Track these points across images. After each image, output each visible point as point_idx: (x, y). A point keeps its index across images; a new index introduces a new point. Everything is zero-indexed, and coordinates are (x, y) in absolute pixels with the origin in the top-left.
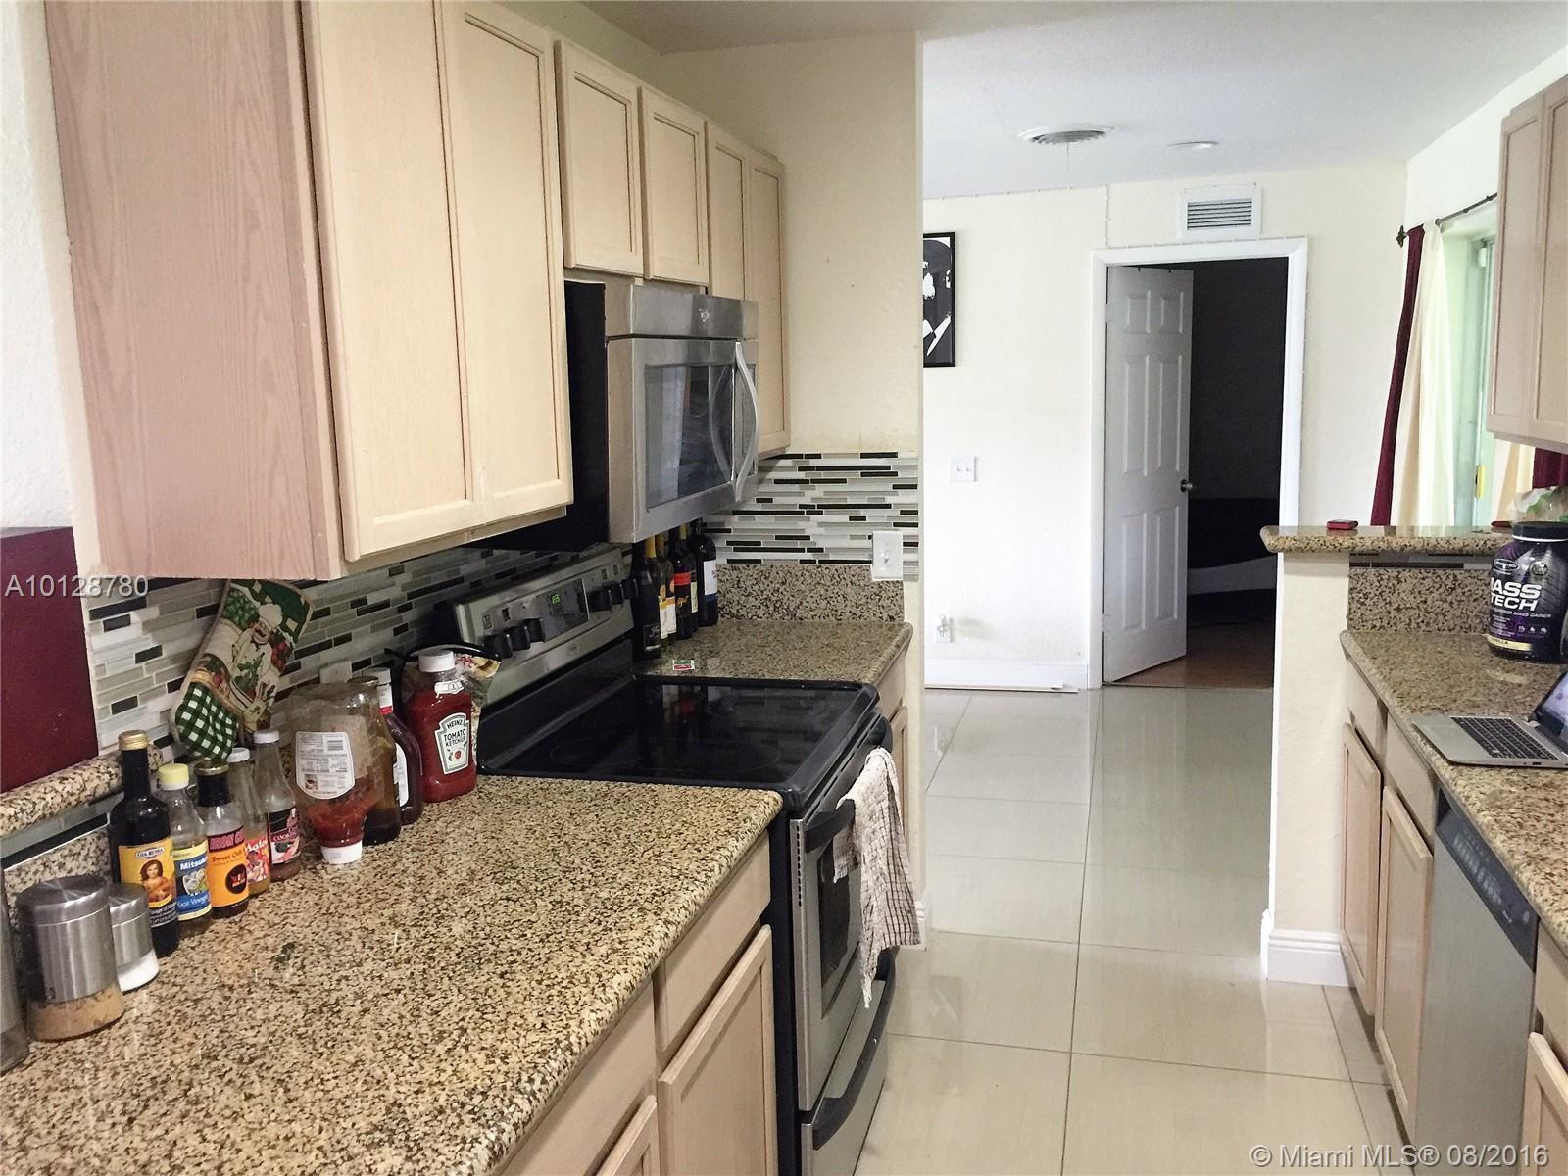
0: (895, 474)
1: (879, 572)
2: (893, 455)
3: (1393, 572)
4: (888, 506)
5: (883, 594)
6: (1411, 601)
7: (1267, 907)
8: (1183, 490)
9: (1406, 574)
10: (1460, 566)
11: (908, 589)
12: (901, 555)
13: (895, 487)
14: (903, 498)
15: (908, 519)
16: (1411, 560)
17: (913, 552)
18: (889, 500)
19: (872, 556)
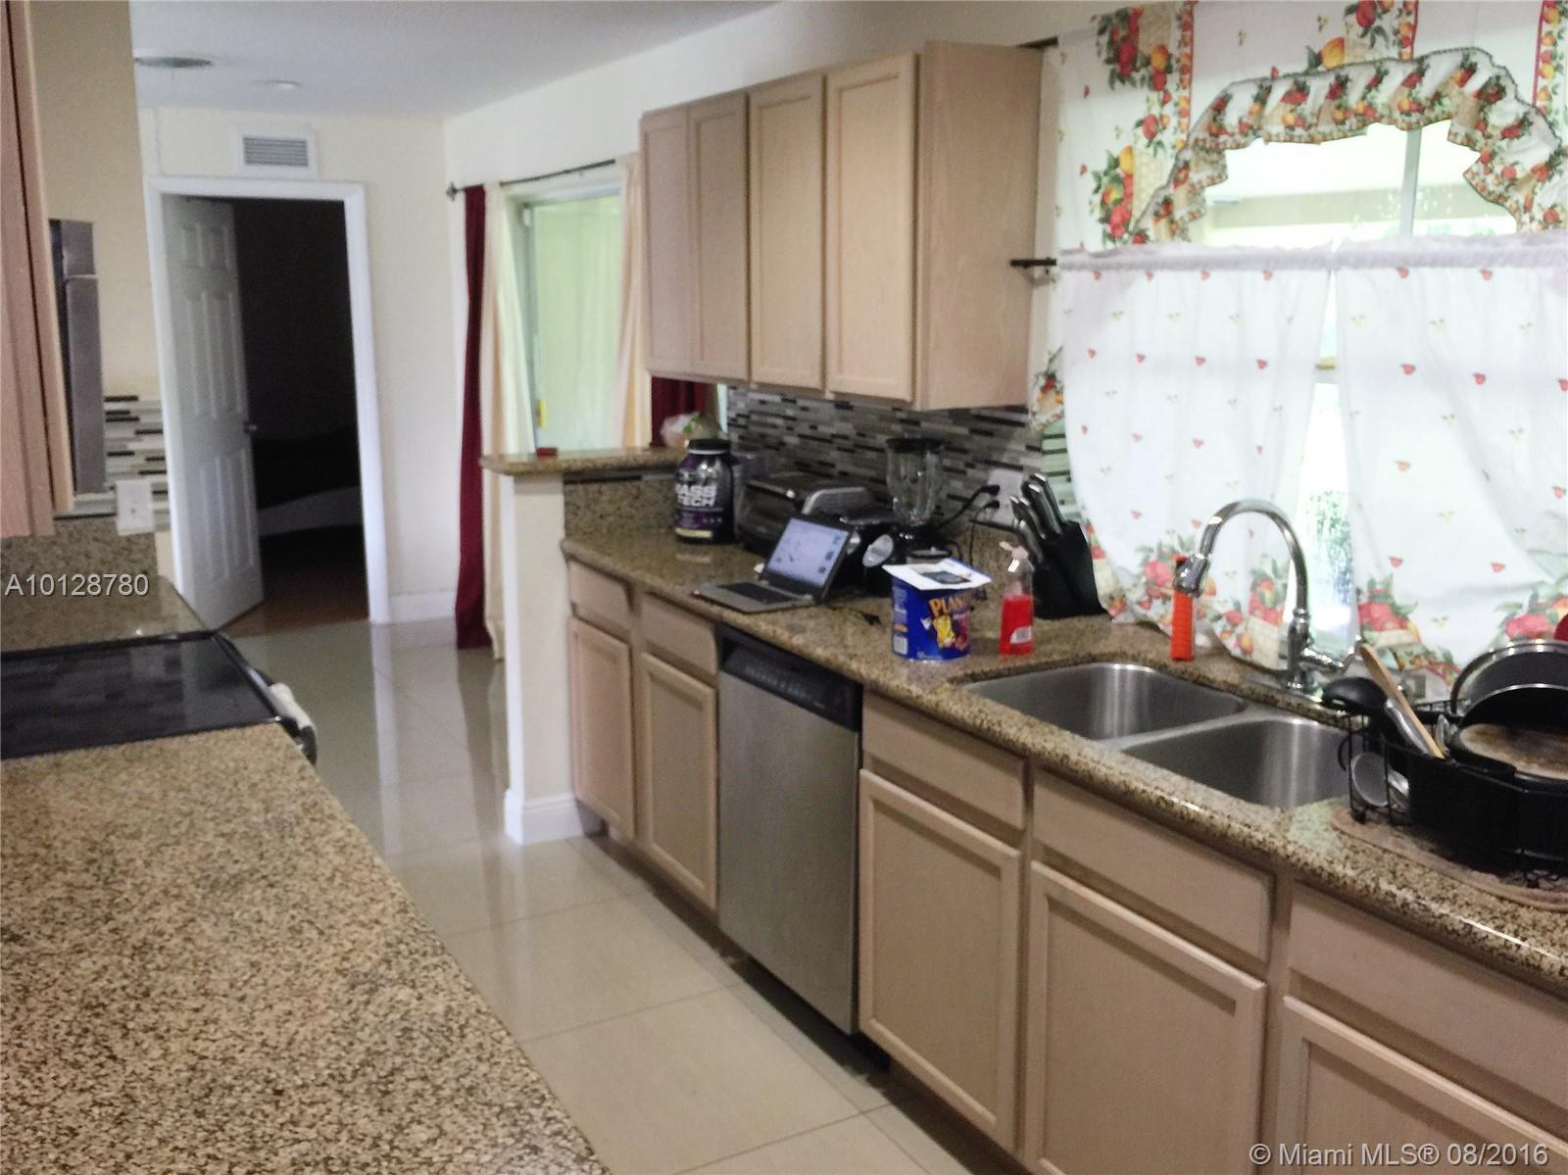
0: (136, 419)
1: (127, 524)
2: (134, 399)
3: (595, 487)
4: (131, 453)
5: (134, 548)
6: (610, 509)
7: (506, 785)
8: (247, 431)
9: (605, 487)
10: (638, 478)
11: (159, 537)
12: (151, 505)
13: (139, 433)
14: (147, 444)
15: (153, 466)
16: (607, 475)
17: (162, 500)
18: (132, 446)
19: (116, 508)
